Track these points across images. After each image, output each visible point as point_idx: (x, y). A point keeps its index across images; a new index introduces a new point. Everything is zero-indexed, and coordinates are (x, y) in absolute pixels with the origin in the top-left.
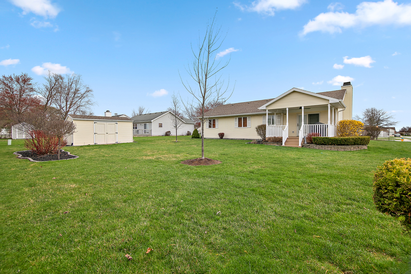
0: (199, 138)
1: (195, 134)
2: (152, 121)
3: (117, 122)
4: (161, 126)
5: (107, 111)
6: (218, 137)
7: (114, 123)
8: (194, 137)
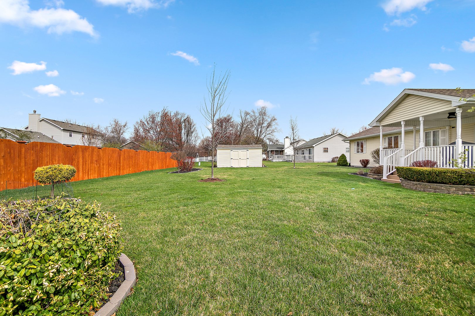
0: (347, 166)
1: (340, 161)
2: (313, 146)
3: (248, 150)
4: (326, 150)
5: (286, 137)
6: (360, 165)
7: (246, 150)
8: (339, 164)
